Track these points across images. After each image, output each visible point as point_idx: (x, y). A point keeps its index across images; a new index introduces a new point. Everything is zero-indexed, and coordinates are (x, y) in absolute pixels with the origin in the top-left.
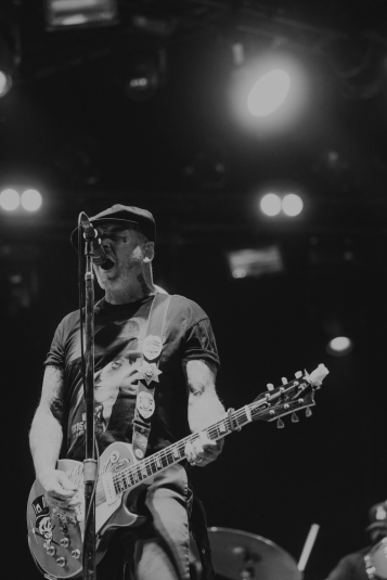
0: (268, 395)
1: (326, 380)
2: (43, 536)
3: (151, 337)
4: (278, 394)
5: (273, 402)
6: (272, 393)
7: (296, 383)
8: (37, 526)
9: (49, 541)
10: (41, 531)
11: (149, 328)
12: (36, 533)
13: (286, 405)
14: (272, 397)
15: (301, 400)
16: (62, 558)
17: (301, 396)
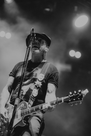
0: (69, 95)
1: (87, 94)
3: (41, 74)
4: (72, 96)
5: (71, 98)
6: (71, 95)
7: (78, 93)
11: (41, 72)
13: (74, 100)
14: (70, 96)
15: (79, 99)
16: (3, 132)
17: (79, 98)
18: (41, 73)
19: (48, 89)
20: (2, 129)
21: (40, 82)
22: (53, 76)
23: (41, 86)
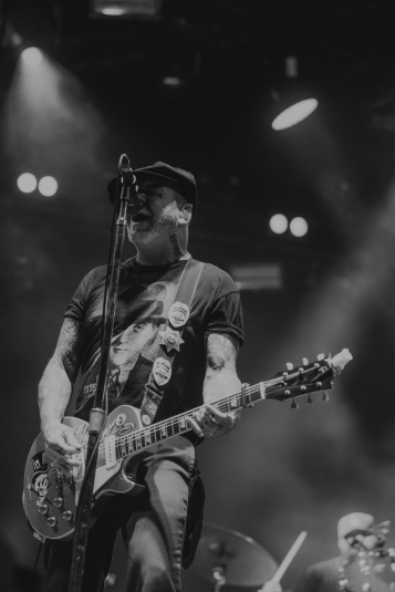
0: (286, 374)
1: (349, 365)
2: (37, 493)
3: (178, 304)
4: (297, 374)
5: (290, 382)
6: (290, 372)
7: (317, 365)
8: (34, 482)
9: (42, 499)
10: (37, 488)
11: (178, 294)
12: (32, 489)
13: (303, 387)
14: (289, 377)
15: (320, 383)
16: (53, 518)
17: (319, 380)
18: (176, 300)
19: (210, 355)
20: (51, 507)
21: (177, 333)
22: (220, 307)
23: (181, 345)
